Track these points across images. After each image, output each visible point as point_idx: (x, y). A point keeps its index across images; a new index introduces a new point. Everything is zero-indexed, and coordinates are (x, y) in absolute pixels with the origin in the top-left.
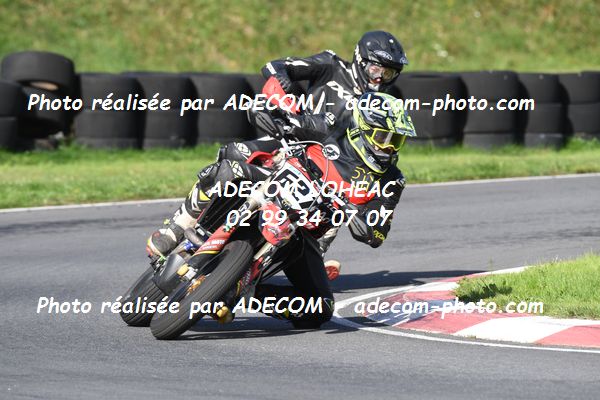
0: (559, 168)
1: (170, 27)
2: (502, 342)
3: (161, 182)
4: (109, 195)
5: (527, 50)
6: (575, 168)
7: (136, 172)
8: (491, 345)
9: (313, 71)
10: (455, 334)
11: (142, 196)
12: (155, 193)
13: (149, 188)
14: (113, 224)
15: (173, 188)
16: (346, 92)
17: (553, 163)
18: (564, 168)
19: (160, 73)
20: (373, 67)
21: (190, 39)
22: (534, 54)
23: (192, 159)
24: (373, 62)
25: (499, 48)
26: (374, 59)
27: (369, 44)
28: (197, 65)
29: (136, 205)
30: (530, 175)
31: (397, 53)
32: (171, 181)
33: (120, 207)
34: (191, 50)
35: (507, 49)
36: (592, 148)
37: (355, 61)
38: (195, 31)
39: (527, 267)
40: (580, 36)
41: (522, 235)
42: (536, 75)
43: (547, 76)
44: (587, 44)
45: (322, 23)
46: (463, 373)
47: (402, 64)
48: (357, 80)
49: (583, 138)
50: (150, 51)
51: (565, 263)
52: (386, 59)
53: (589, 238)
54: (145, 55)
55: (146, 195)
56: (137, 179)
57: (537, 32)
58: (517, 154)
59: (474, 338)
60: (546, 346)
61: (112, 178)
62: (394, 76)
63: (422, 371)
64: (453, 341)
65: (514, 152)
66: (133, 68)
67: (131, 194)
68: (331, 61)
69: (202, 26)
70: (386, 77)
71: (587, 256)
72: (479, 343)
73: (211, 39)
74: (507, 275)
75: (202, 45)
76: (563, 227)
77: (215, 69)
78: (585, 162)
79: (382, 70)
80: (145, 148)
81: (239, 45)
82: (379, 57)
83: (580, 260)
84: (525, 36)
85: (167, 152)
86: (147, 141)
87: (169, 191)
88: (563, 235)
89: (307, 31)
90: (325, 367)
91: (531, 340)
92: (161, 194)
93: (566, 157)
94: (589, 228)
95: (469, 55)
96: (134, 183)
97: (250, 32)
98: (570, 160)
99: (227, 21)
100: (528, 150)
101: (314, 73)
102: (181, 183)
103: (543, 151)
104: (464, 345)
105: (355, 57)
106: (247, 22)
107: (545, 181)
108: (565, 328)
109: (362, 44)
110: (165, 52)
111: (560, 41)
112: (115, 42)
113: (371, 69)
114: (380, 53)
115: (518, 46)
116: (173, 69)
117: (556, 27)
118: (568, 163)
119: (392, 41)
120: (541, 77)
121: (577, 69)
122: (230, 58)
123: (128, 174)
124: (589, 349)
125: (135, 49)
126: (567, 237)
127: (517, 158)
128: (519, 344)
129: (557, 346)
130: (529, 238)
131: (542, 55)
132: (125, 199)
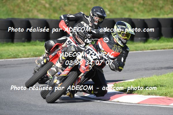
0: (145, 48)
1: (22, 4)
2: (127, 103)
3: (19, 53)
4: (3, 57)
5: (134, 11)
6: (150, 48)
7: (11, 50)
8: (124, 104)
9: (76, 18)
10: (113, 101)
11: (13, 58)
12: (17, 56)
13: (16, 55)
14: (4, 66)
15: (24, 55)
16: (87, 25)
17: (143, 47)
18: (146, 48)
19: (19, 19)
20: (96, 17)
21: (28, 8)
22: (137, 13)
23: (29, 46)
24: (96, 16)
25: (125, 11)
26: (96, 15)
27: (94, 10)
28: (30, 16)
29: (11, 60)
30: (136, 51)
31: (103, 13)
32: (23, 53)
33: (6, 61)
34: (29, 11)
35: (128, 11)
36: (155, 42)
37: (90, 15)
38: (30, 5)
39: (135, 79)
40: (151, 7)
41: (133, 69)
42: (137, 19)
43: (141, 20)
44: (153, 10)
45: (70, 3)
46: (115, 113)
47: (105, 17)
48: (90, 21)
49: (152, 39)
50: (16, 12)
51: (147, 78)
52: (100, 15)
53: (154, 70)
54: (14, 13)
55: (15, 57)
56: (12, 52)
57: (137, 6)
58: (132, 44)
59: (118, 102)
60: (141, 104)
61: (4, 52)
62: (102, 20)
63: (102, 112)
64: (112, 103)
65: (131, 43)
66: (10, 17)
67: (10, 57)
68: (82, 15)
69: (32, 4)
70: (99, 21)
71: (154, 76)
72: (120, 103)
73: (35, 8)
74: (129, 82)
75: (32, 10)
76: (146, 67)
77: (36, 17)
78: (153, 46)
79: (98, 18)
80: (14, 42)
81: (44, 10)
82: (98, 14)
83: (151, 77)
84: (134, 7)
85: (21, 43)
86: (15, 40)
87: (22, 56)
88: (146, 69)
89: (65, 5)
90: (72, 111)
91: (136, 102)
92: (20, 57)
93: (147, 45)
94: (154, 67)
95: (116, 13)
96: (11, 53)
97: (47, 6)
98: (148, 46)
99: (40, 2)
100: (135, 43)
101: (76, 19)
102: (26, 53)
103: (140, 43)
104: (115, 104)
105: (90, 14)
106: (46, 3)
107: (140, 52)
108: (147, 98)
109: (92, 10)
110: (20, 12)
111: (145, 9)
112: (4, 8)
113: (95, 18)
114: (98, 13)
115: (132, 10)
116: (23, 17)
117: (143, 4)
118: (148, 47)
119: (102, 9)
120: (139, 20)
121: (150, 17)
122: (41, 14)
123: (9, 50)
124: (154, 105)
125: (11, 11)
126: (147, 70)
127: (132, 45)
128: (133, 104)
129: (144, 104)
130: (135, 70)
131: (139, 13)
132: (8, 58)
